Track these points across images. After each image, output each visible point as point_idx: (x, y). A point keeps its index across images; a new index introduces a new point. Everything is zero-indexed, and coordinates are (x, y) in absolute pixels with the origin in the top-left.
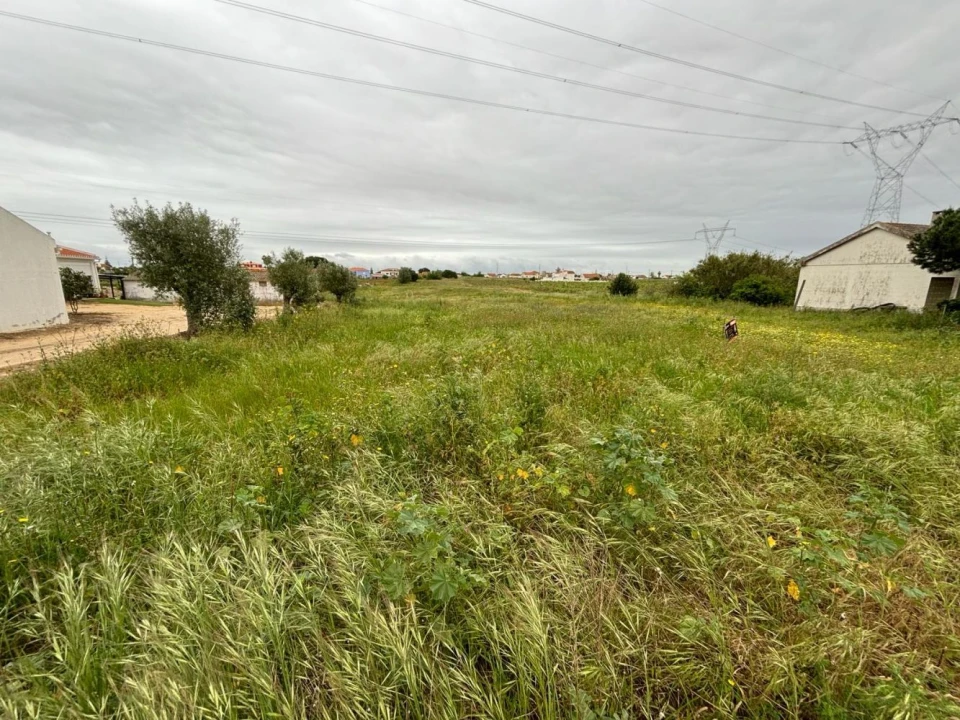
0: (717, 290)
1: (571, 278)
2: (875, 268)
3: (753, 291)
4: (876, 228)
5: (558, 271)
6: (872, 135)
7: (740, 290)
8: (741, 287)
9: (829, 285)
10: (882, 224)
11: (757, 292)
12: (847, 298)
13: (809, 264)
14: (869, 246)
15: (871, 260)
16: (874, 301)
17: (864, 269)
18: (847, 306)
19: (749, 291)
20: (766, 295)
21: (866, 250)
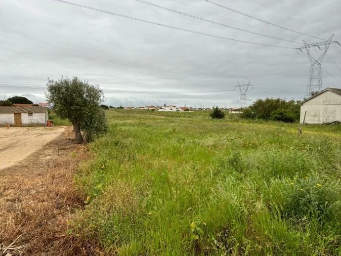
0: (263, 116)
1: (174, 110)
2: (329, 106)
3: (280, 116)
4: (328, 90)
5: (165, 105)
6: (307, 46)
7: (275, 116)
8: (275, 114)
9: (313, 113)
10: (330, 89)
11: (282, 117)
12: (321, 119)
13: (304, 104)
14: (326, 97)
15: (328, 103)
16: (331, 120)
17: (325, 106)
18: (321, 123)
19: (279, 116)
20: (286, 118)
21: (325, 99)
